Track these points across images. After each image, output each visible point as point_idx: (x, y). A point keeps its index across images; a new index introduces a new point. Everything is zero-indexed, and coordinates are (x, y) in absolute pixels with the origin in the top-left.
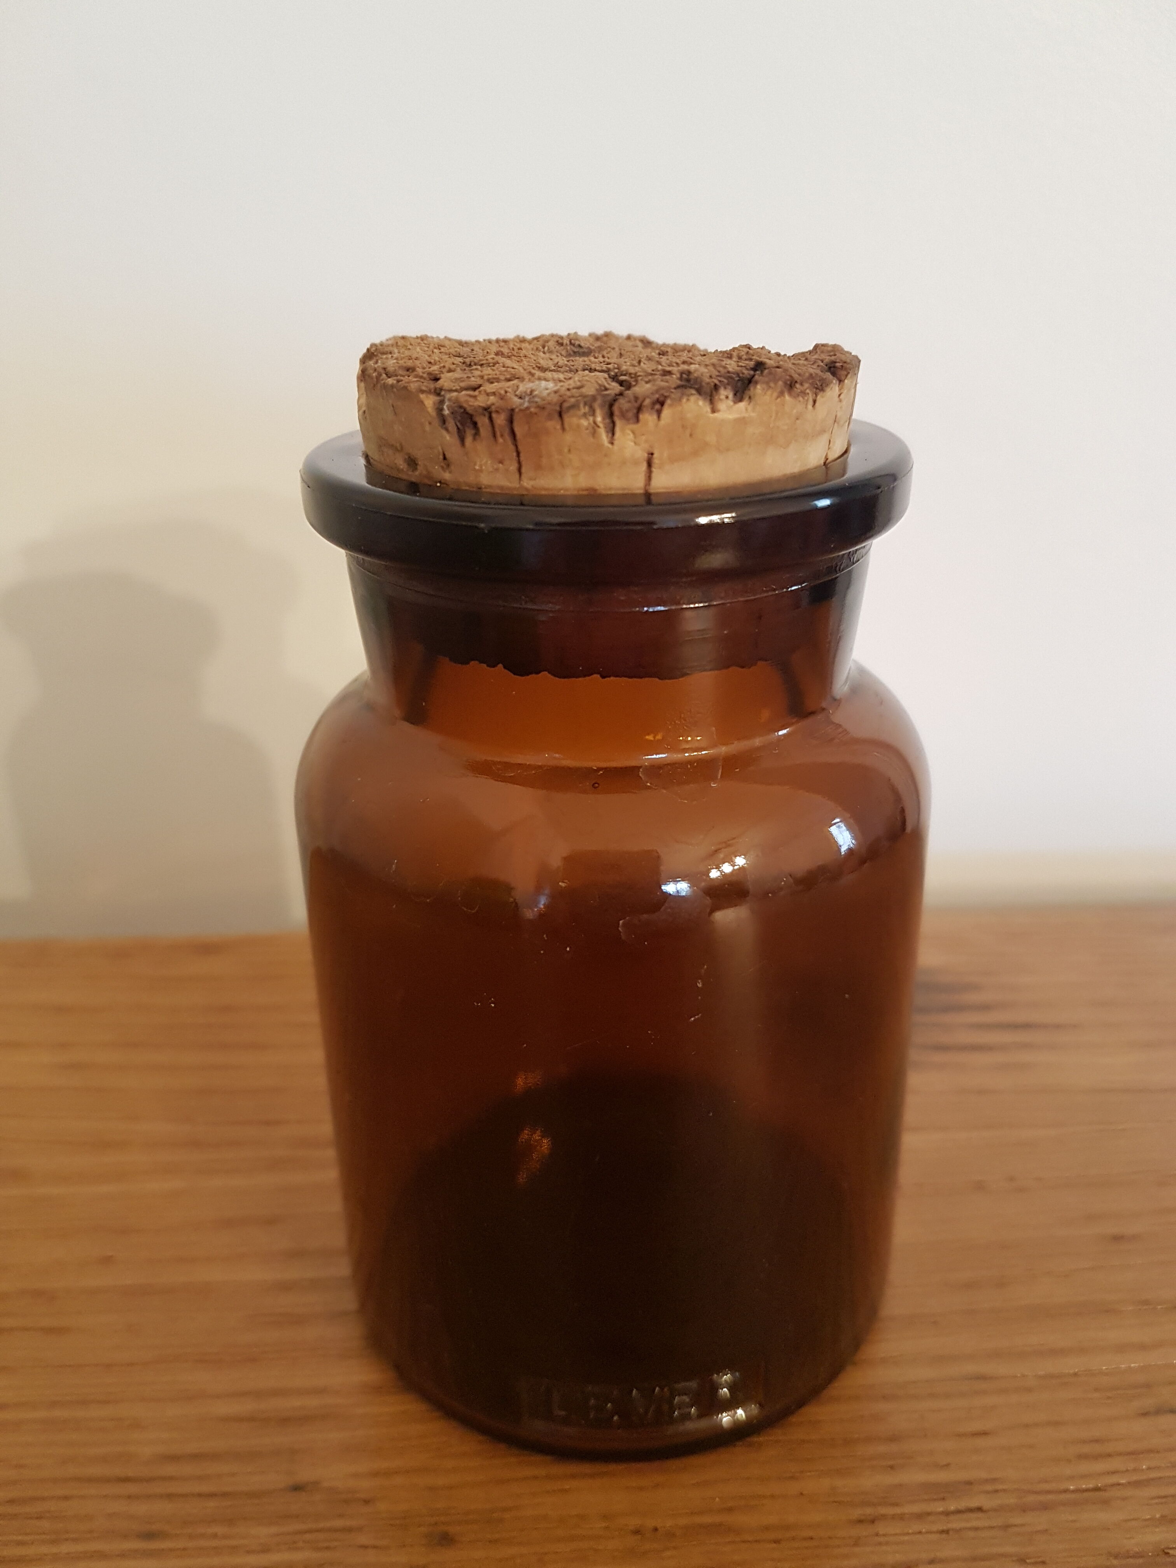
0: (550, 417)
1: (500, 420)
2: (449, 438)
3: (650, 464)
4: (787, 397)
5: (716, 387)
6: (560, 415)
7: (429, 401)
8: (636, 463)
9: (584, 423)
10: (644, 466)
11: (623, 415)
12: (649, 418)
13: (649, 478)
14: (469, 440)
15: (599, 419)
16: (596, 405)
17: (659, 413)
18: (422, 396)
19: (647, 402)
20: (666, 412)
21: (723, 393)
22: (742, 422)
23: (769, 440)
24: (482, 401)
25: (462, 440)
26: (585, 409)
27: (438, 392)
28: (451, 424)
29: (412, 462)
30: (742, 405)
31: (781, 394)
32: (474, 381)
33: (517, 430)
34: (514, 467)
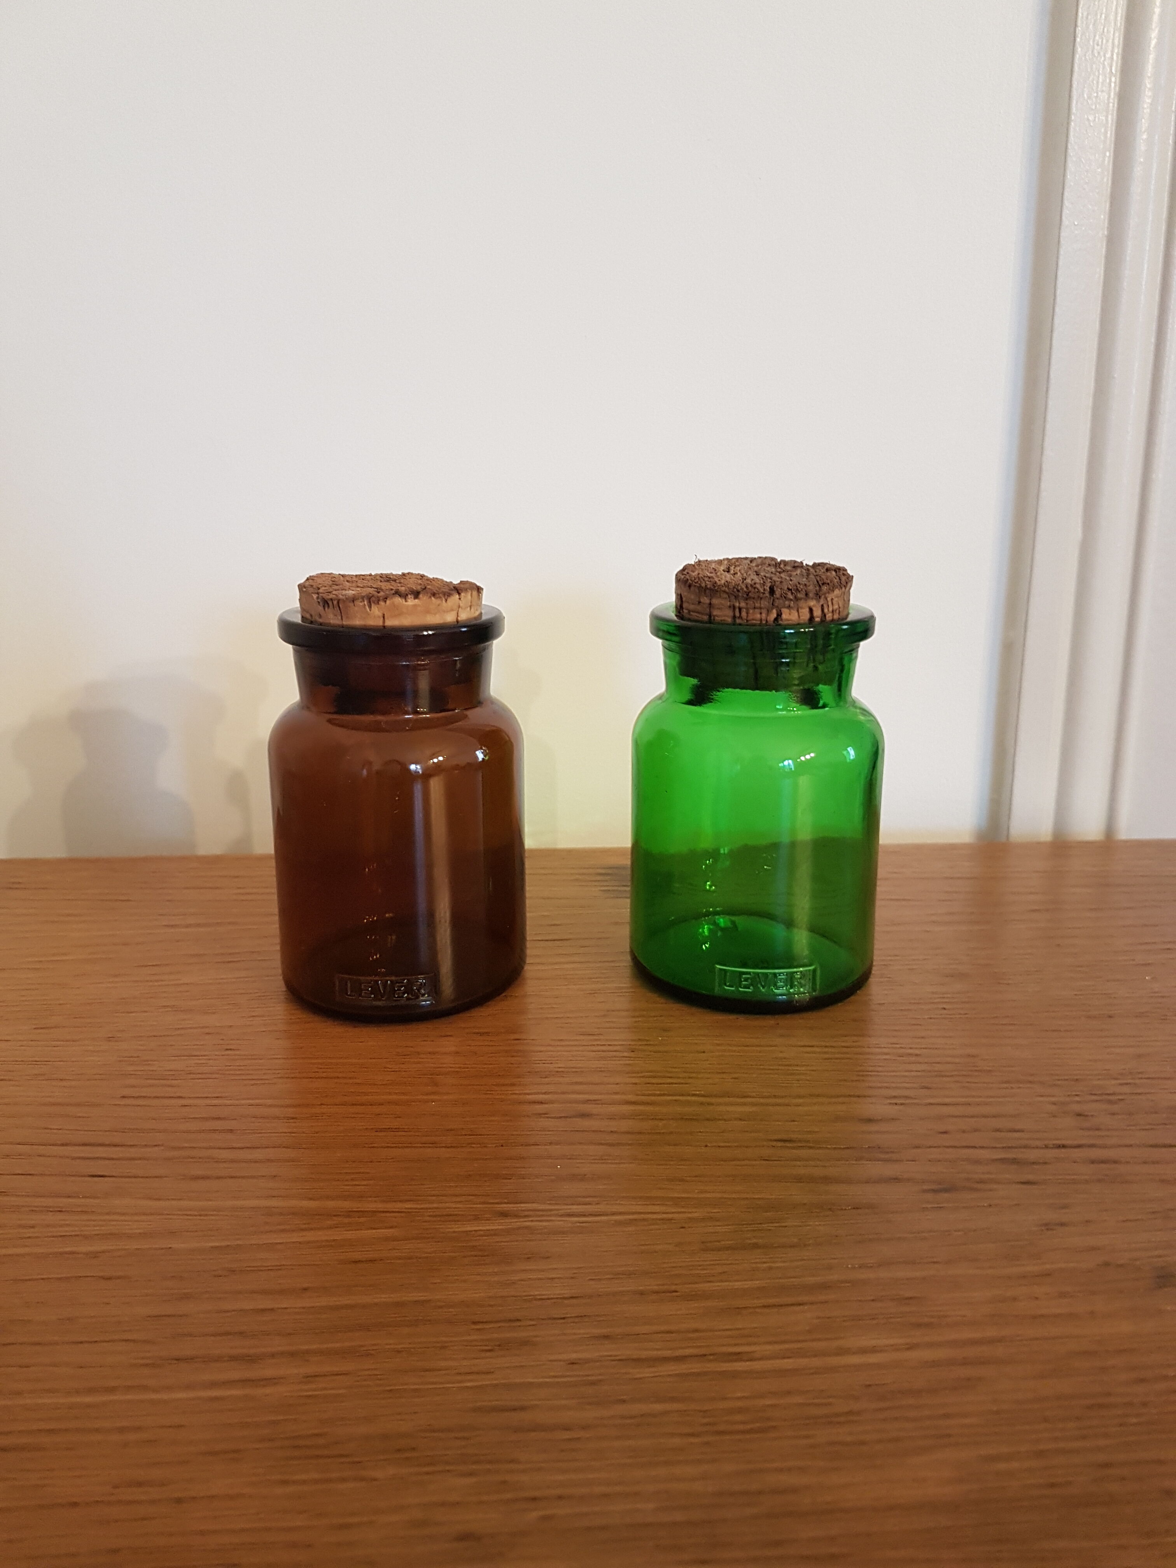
0: (350, 602)
1: (335, 602)
2: (321, 608)
3: (384, 617)
4: (433, 598)
5: (407, 595)
6: (353, 601)
7: (315, 596)
8: (379, 617)
9: (361, 604)
10: (382, 619)
11: (374, 602)
12: (382, 603)
13: (384, 622)
14: (326, 609)
15: (366, 603)
16: (365, 599)
17: (385, 602)
18: (313, 595)
19: (381, 598)
20: (388, 602)
21: (409, 596)
22: (415, 606)
23: (428, 611)
24: (331, 596)
25: (324, 609)
26: (361, 600)
27: (318, 593)
28: (321, 603)
29: (311, 616)
30: (416, 600)
31: (430, 597)
32: (331, 590)
33: (341, 606)
34: (340, 618)
